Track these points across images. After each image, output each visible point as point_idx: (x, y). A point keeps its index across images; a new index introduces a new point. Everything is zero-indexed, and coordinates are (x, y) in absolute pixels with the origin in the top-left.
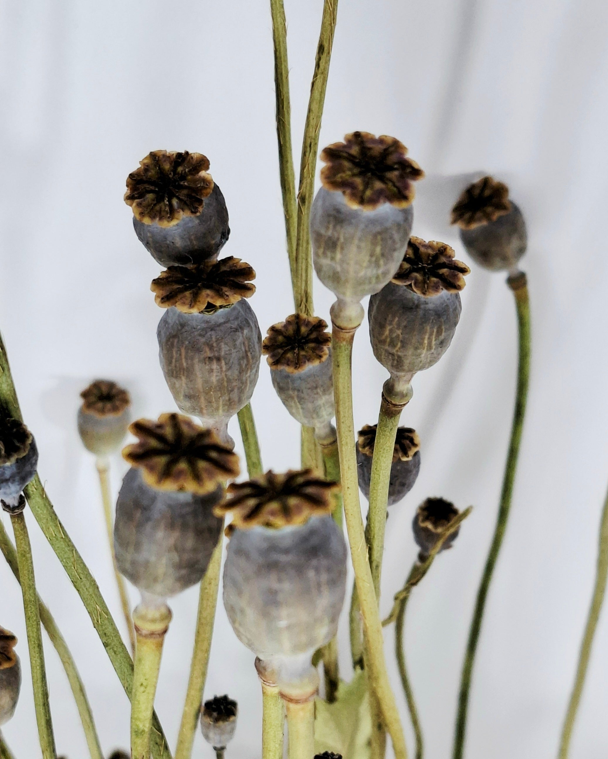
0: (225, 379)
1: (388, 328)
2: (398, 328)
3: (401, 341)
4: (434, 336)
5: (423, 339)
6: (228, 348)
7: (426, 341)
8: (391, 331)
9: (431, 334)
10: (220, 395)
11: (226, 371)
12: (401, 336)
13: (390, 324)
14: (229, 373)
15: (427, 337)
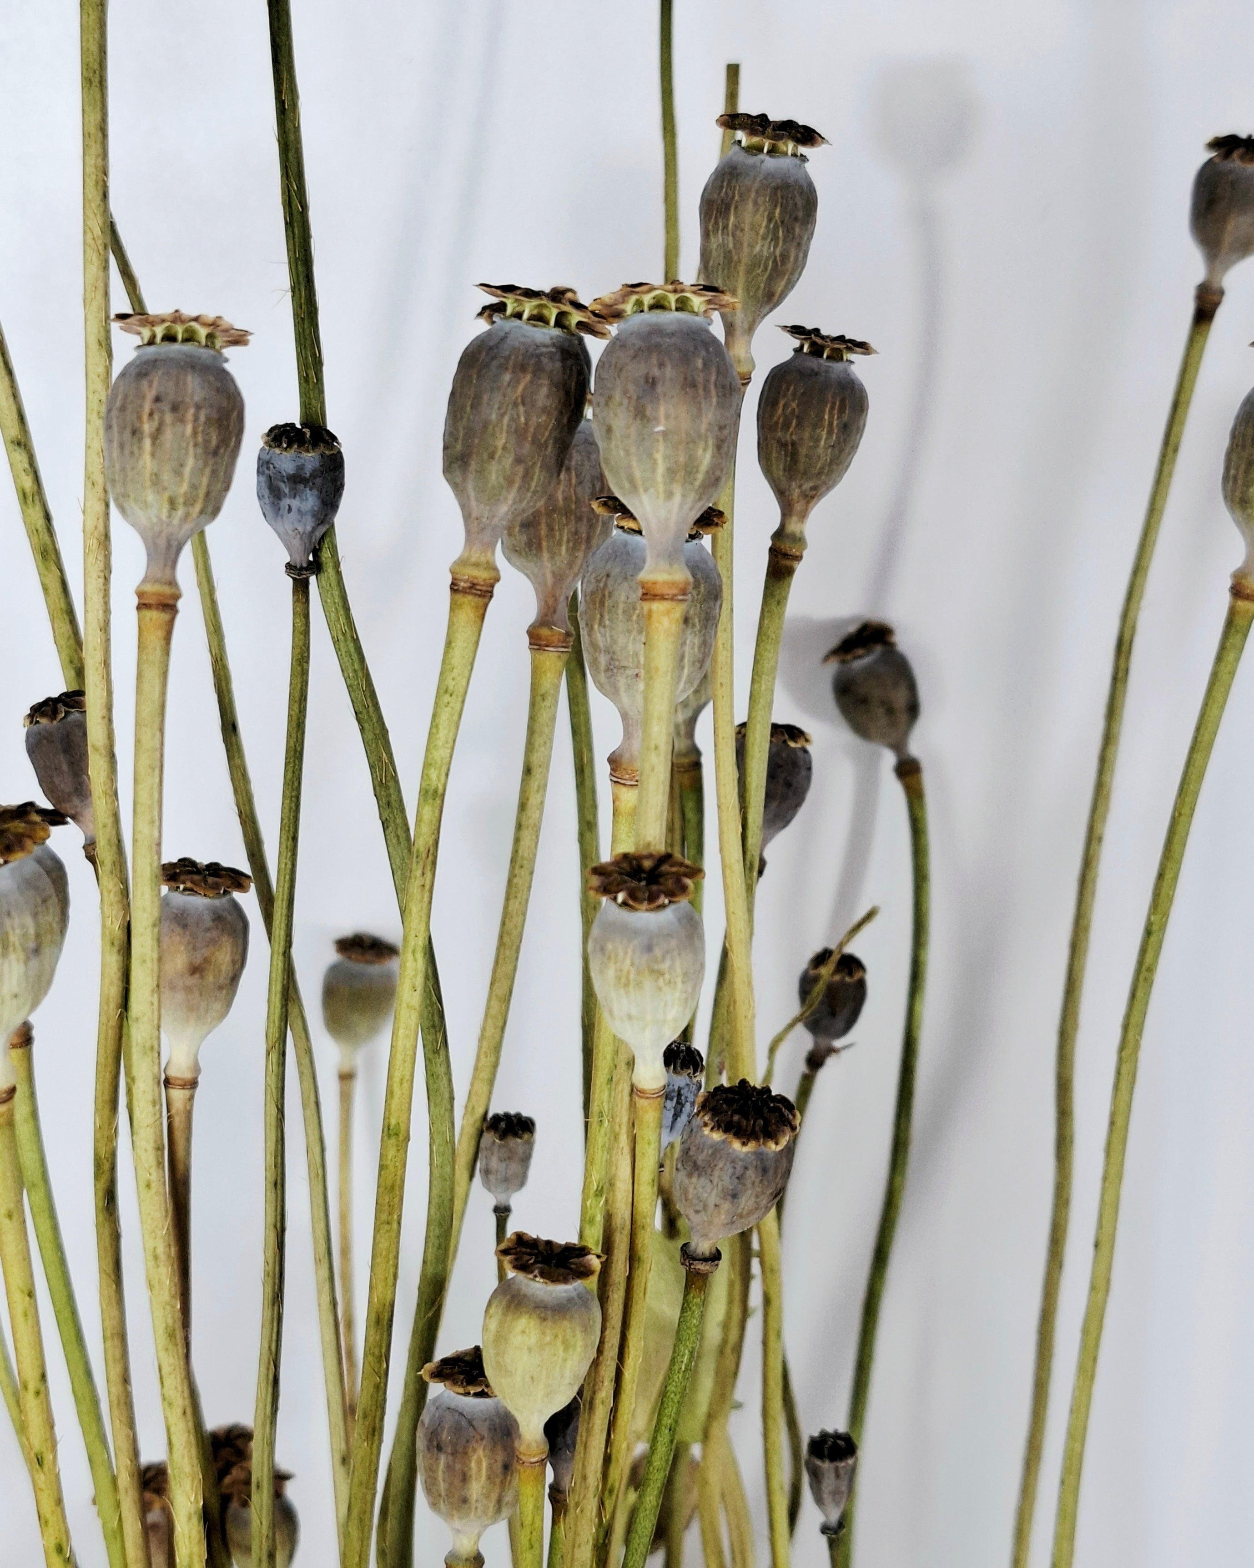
0: (574, 498)
1: (782, 403)
2: (793, 400)
3: (797, 417)
4: (836, 411)
5: (823, 412)
6: (579, 458)
7: (826, 417)
8: (785, 406)
9: (832, 408)
10: (565, 522)
11: (576, 486)
12: (796, 410)
13: (785, 396)
14: (579, 489)
15: (827, 410)
